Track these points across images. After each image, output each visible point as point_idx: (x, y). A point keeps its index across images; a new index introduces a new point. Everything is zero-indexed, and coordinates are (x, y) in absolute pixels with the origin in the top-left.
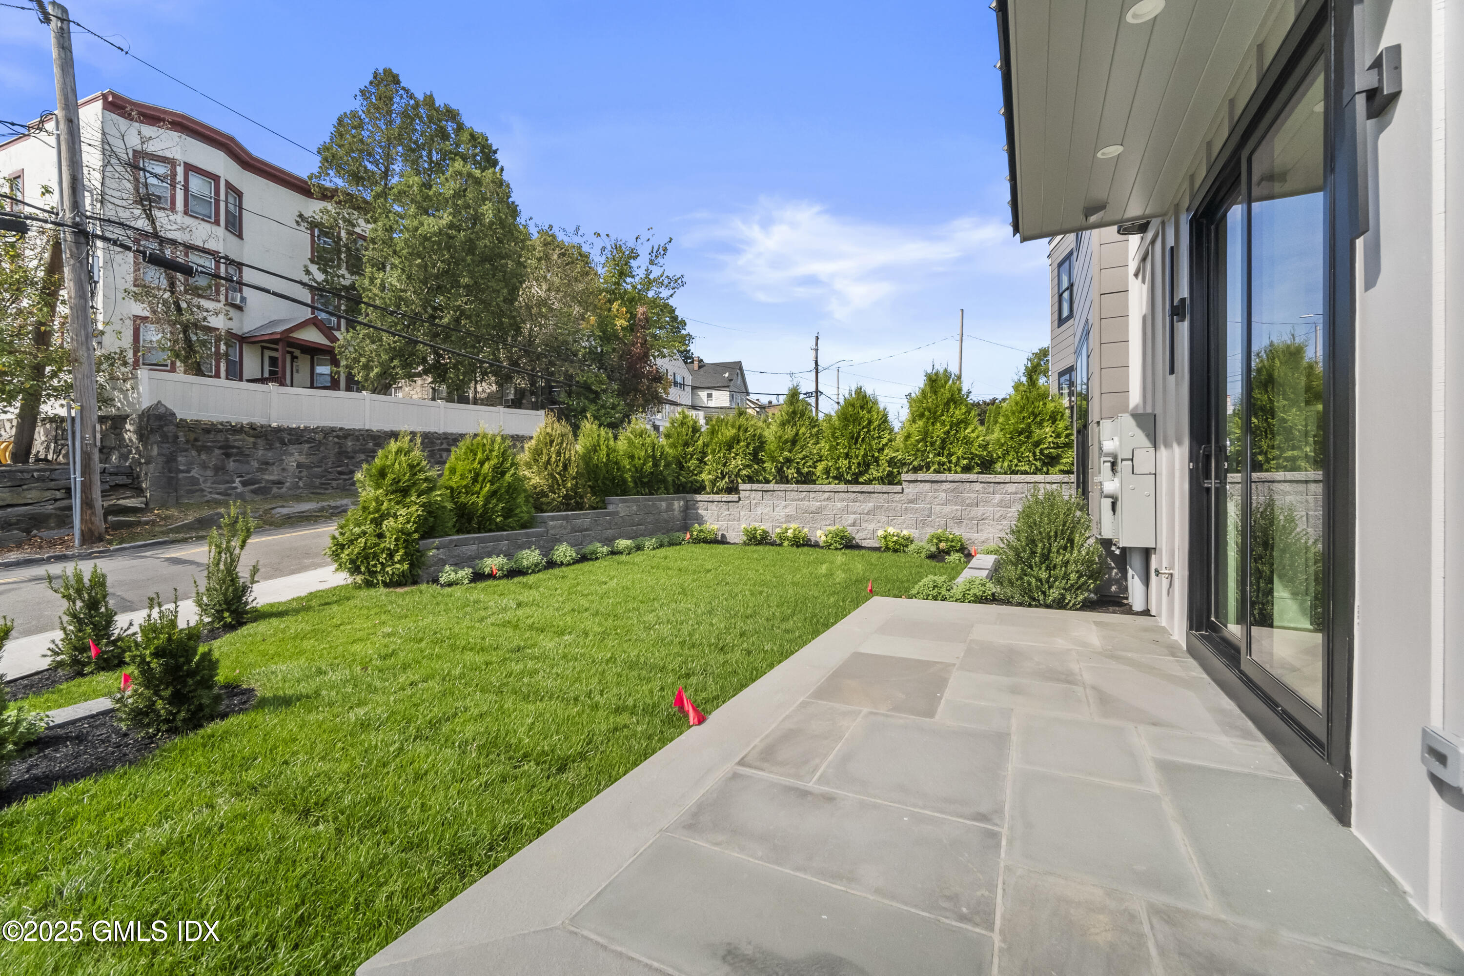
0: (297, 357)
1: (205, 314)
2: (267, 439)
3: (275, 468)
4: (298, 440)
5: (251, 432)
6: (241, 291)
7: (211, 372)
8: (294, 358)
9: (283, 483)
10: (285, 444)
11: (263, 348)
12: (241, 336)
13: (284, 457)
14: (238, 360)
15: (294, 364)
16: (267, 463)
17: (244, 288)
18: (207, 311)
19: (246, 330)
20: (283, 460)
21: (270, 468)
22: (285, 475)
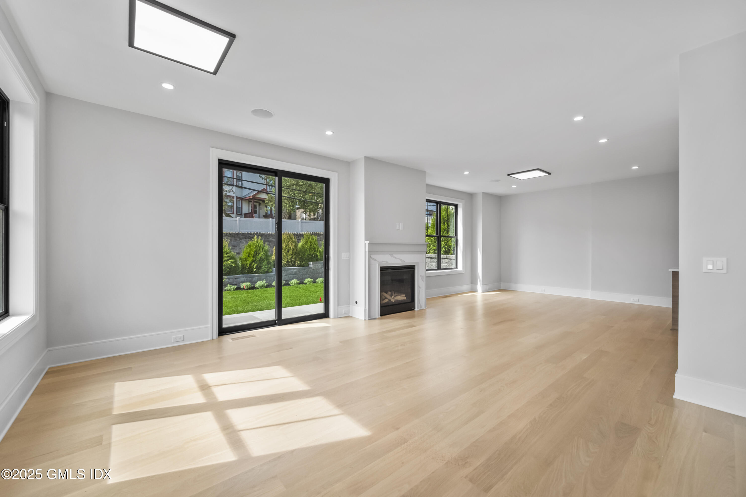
0: (261, 204)
1: (226, 192)
2: (235, 238)
3: (237, 248)
4: (245, 237)
5: (230, 235)
6: (242, 182)
7: (231, 212)
8: (260, 204)
9: (240, 253)
10: (241, 239)
11: (249, 201)
12: (241, 198)
13: (240, 244)
14: (241, 207)
15: (260, 206)
16: (235, 246)
17: (243, 181)
18: (227, 191)
19: (243, 195)
20: (240, 245)
21: (236, 248)
22: (241, 250)
